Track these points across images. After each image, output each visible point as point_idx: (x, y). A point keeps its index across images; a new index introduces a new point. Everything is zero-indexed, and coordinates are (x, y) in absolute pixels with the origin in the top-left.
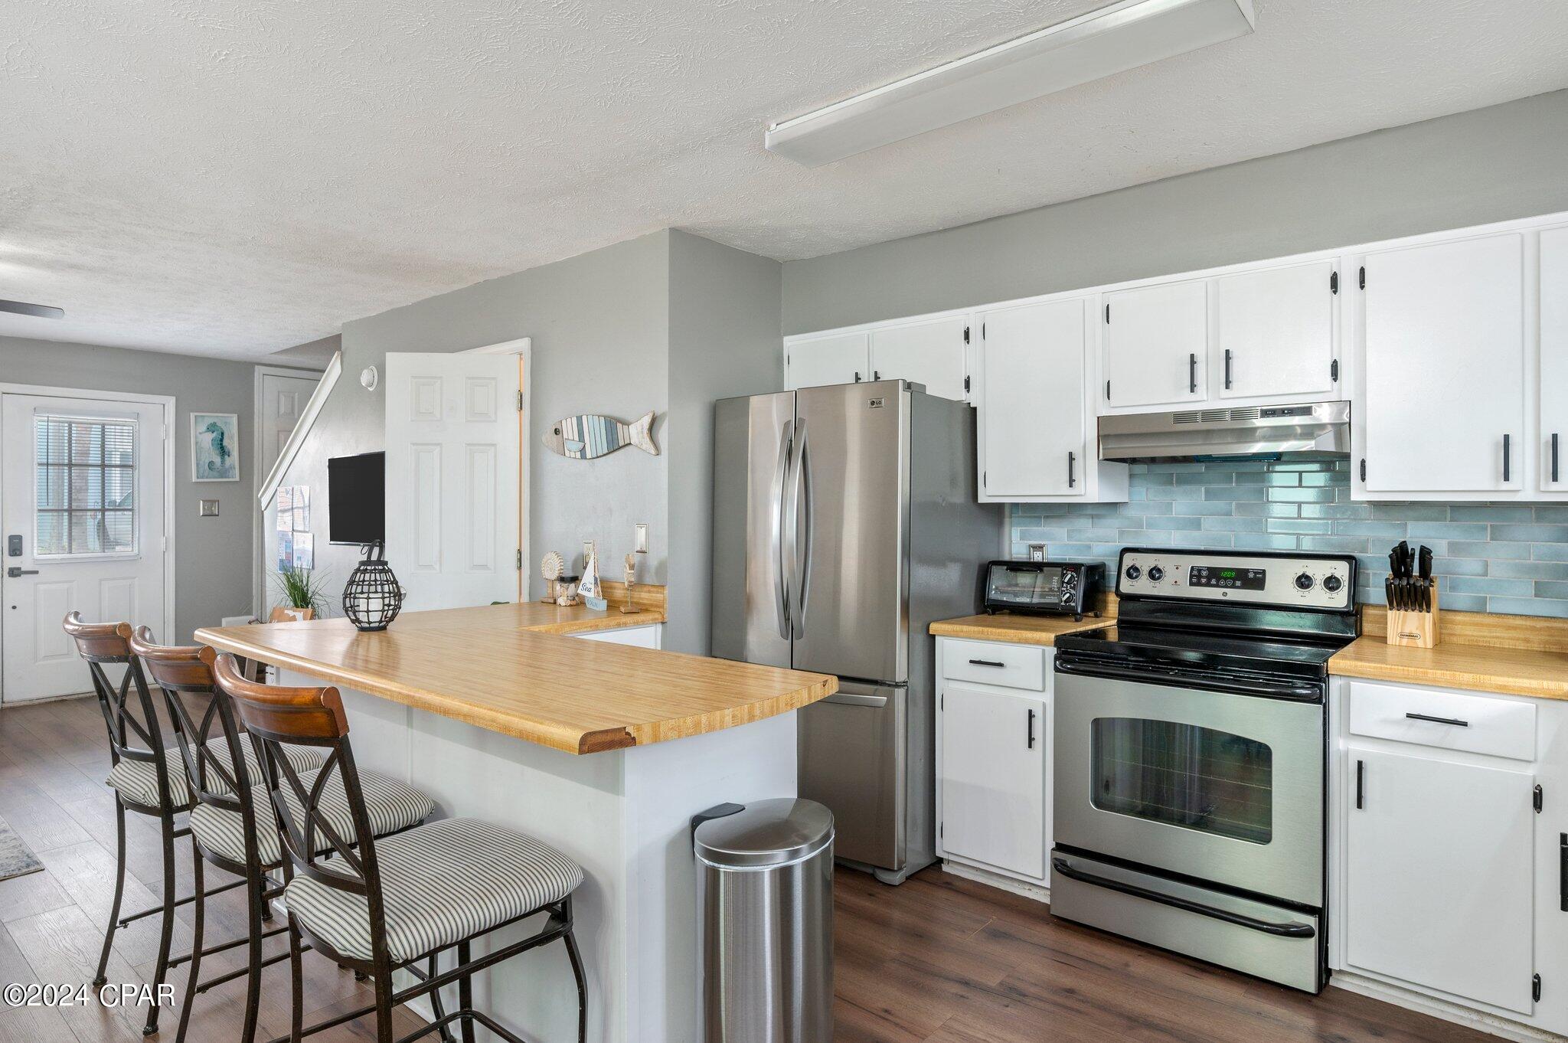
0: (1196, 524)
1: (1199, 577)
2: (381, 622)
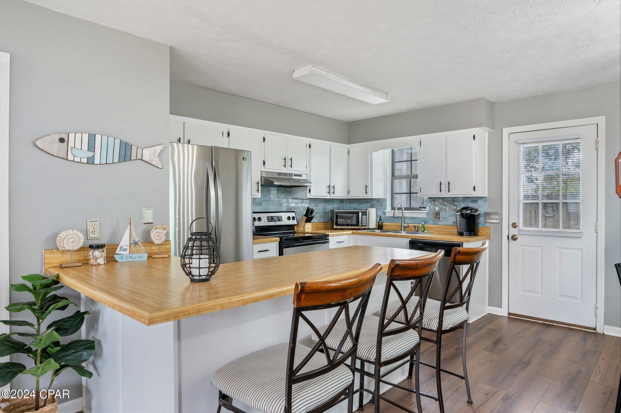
2: (207, 276)
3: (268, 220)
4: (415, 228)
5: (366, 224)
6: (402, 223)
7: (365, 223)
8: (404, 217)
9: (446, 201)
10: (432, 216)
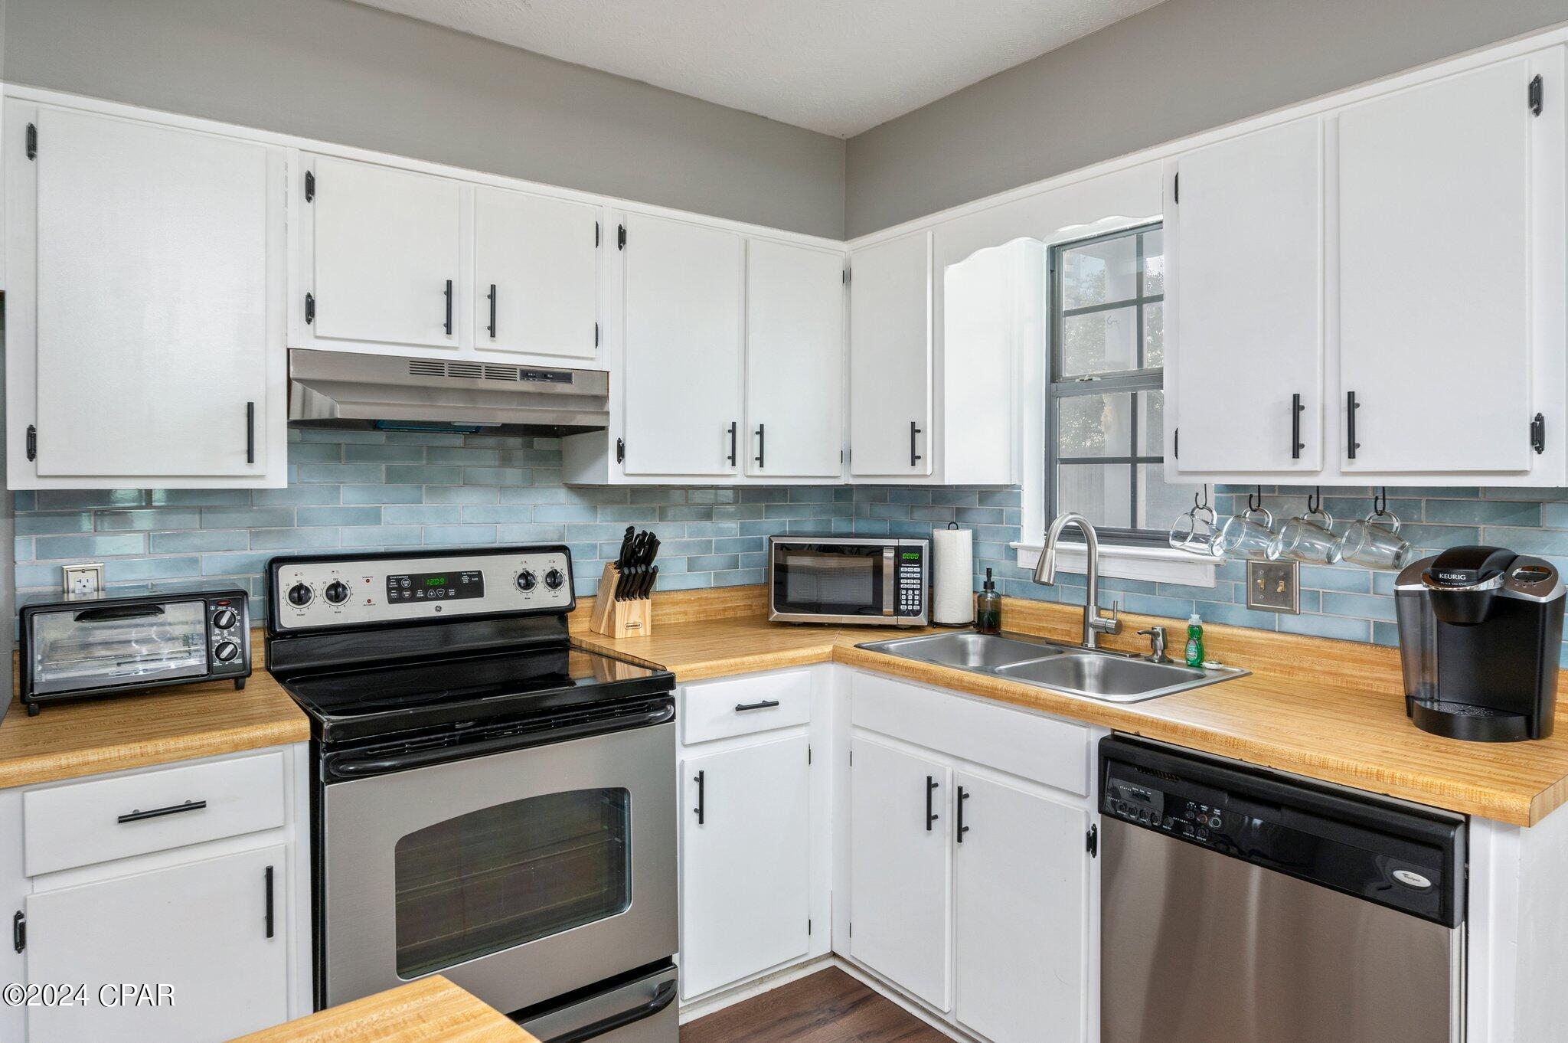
0: (374, 517)
1: (400, 589)
3: (394, 595)
4: (1153, 641)
5: (920, 604)
6: (1086, 609)
7: (913, 600)
8: (1099, 578)
9: (1329, 507)
10: (1245, 583)
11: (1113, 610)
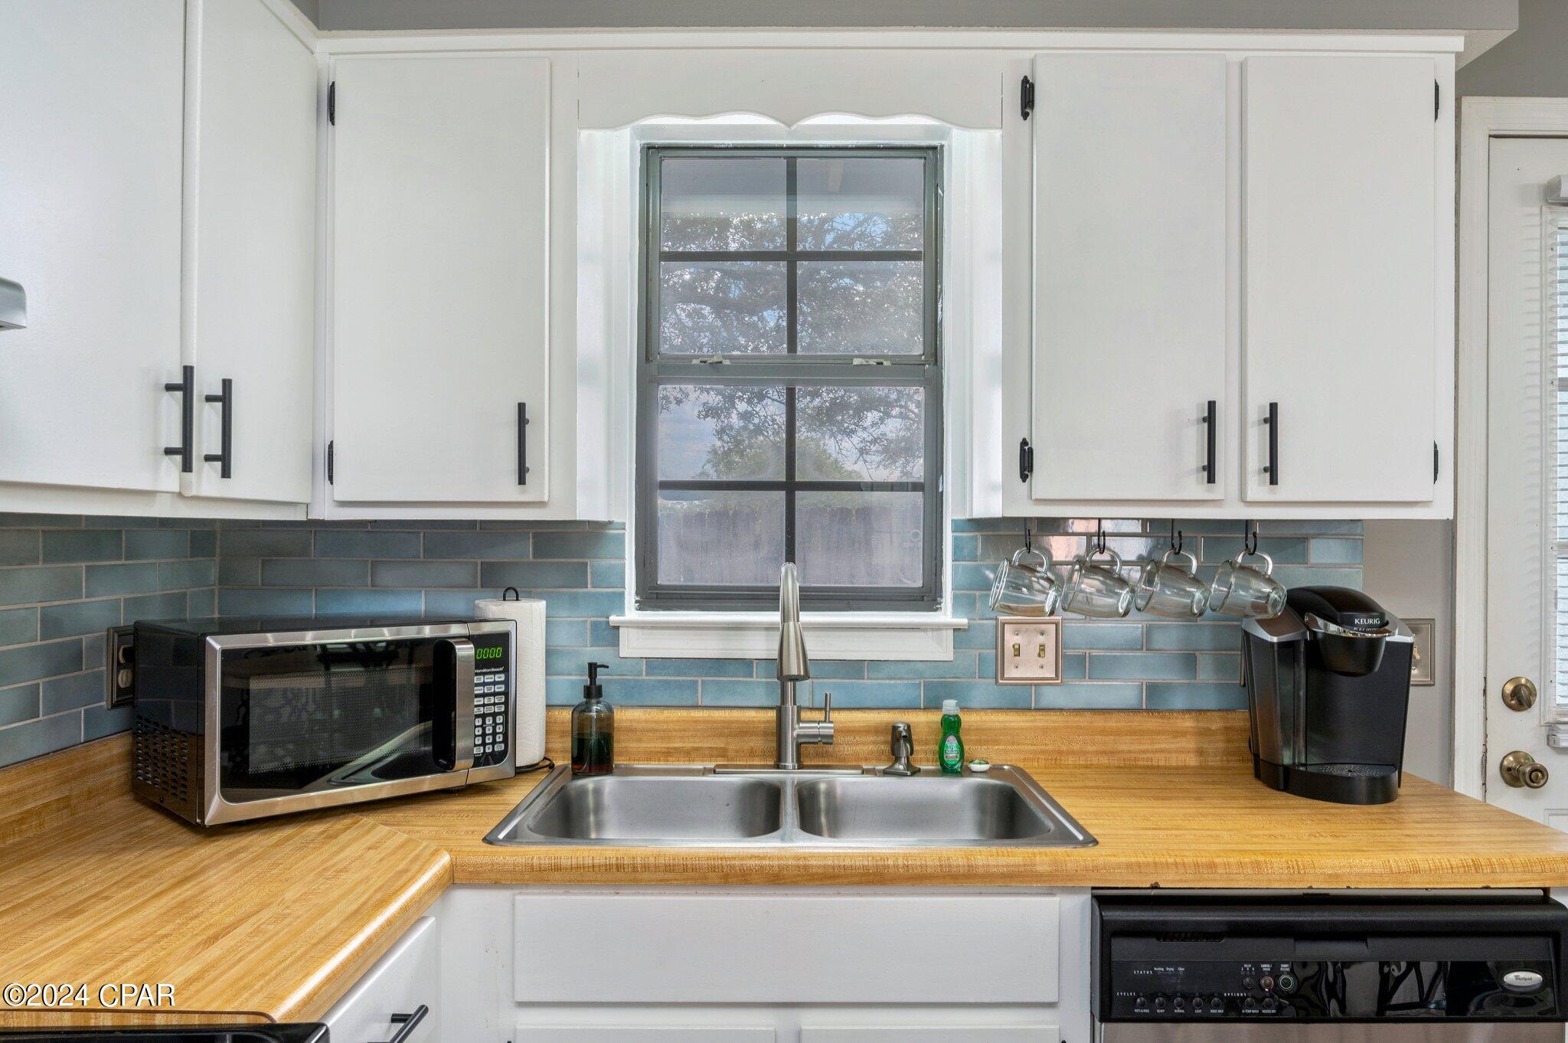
6: (780, 712)
7: (494, 734)
10: (994, 651)
11: (825, 709)
